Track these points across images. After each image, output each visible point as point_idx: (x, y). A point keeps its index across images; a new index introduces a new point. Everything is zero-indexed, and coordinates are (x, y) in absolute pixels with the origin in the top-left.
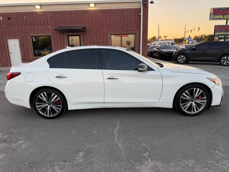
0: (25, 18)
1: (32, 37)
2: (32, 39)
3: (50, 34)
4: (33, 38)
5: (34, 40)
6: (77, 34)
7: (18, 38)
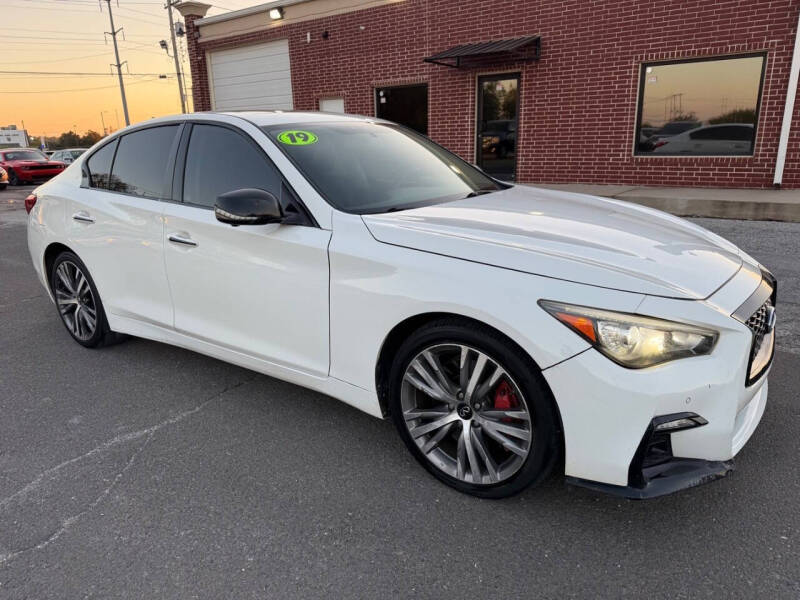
0: (363, 28)
1: (378, 91)
2: (379, 98)
3: (425, 77)
4: (381, 94)
5: (383, 100)
6: (510, 71)
7: (344, 97)
